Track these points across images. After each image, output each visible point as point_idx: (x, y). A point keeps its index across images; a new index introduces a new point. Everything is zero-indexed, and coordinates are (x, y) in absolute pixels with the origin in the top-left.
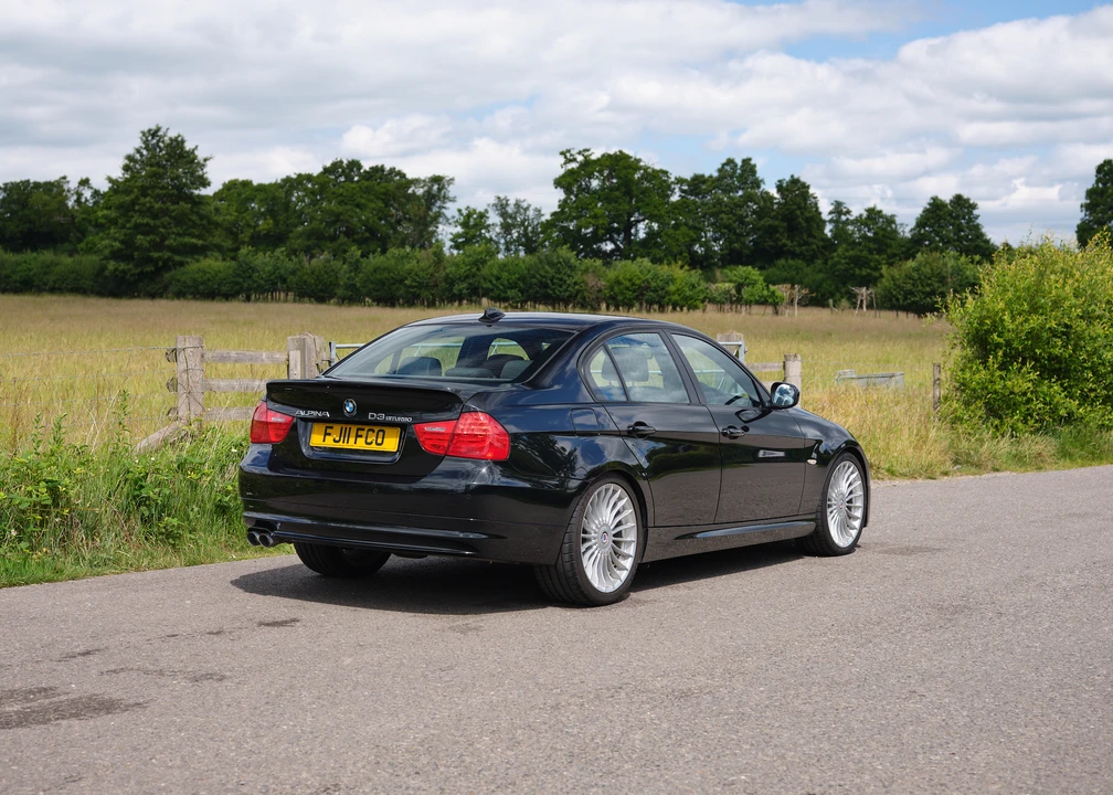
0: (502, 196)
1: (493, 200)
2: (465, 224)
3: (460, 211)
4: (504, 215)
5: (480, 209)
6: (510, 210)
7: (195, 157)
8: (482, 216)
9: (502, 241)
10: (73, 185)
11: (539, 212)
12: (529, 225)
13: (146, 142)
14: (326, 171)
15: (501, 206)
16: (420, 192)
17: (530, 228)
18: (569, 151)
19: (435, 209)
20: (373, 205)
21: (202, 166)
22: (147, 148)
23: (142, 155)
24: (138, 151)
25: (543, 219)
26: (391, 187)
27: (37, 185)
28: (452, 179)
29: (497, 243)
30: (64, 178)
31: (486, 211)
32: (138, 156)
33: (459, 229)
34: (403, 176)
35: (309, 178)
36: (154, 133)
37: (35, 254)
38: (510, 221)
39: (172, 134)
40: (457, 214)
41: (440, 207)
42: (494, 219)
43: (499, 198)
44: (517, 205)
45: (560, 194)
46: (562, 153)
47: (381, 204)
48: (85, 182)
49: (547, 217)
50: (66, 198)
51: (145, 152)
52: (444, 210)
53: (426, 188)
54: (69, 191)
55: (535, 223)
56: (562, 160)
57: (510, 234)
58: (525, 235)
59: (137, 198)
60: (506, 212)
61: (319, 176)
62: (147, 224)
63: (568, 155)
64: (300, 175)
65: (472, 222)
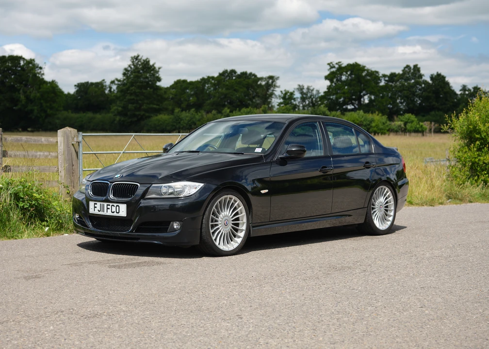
0: (301, 85)
1: (297, 87)
2: (284, 98)
3: (281, 92)
4: (302, 93)
5: (291, 90)
6: (305, 91)
7: (155, 68)
8: (292, 94)
9: (301, 105)
10: (108, 83)
11: (318, 92)
12: (314, 98)
13: (133, 62)
14: (221, 75)
15: (301, 89)
16: (263, 83)
17: (314, 99)
18: (331, 63)
19: (270, 91)
20: (242, 90)
21: (157, 72)
22: (133, 65)
23: (131, 68)
24: (129, 66)
25: (320, 95)
26: (250, 81)
27: (92, 84)
28: (278, 77)
29: (299, 106)
30: (104, 80)
31: (294, 92)
32: (129, 69)
33: (282, 100)
34: (255, 76)
35: (213, 78)
36: (137, 58)
37: (84, 114)
38: (305, 96)
39: (144, 58)
40: (280, 94)
41: (273, 90)
42: (297, 95)
43: (299, 85)
44: (308, 88)
45: (328, 83)
46: (328, 64)
47: (245, 89)
48: (113, 82)
49: (322, 94)
50: (105, 89)
51: (132, 67)
52: (274, 92)
53: (266, 82)
54: (106, 86)
55: (317, 96)
56: (329, 67)
57: (305, 102)
58: (312, 102)
59: (129, 87)
60: (303, 92)
61: (217, 77)
62: (133, 99)
63: (331, 65)
64: (208, 77)
65: (287, 97)
